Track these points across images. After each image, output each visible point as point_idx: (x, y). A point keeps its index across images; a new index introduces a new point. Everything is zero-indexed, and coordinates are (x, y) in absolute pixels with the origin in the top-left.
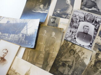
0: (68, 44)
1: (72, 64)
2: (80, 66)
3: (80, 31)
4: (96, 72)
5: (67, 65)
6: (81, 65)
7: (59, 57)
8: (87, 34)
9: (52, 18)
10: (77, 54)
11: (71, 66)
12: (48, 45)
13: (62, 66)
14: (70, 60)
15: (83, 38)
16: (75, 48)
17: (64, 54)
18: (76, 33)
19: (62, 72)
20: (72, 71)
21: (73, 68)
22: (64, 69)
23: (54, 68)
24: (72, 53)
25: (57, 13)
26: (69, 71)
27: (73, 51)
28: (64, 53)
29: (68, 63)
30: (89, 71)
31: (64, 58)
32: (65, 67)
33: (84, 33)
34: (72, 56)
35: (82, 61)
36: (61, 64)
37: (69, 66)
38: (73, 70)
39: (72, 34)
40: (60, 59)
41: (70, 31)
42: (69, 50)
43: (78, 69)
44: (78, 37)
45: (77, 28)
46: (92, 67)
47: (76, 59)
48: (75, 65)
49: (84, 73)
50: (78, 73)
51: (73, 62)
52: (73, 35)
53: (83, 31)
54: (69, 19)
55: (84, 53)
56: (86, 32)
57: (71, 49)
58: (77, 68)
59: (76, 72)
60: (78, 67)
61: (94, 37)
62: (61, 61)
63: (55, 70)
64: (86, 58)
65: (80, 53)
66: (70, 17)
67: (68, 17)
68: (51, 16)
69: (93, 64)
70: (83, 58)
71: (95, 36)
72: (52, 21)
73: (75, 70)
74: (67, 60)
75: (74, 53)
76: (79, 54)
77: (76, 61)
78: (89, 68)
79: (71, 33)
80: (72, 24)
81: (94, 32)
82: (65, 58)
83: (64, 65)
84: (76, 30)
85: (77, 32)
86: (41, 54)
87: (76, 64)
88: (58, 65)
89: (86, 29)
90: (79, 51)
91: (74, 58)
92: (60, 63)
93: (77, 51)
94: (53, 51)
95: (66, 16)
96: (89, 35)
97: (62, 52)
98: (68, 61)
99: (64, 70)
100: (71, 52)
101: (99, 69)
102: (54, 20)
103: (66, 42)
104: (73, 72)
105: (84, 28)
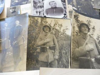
0: (37, 20)
1: (53, 44)
2: (64, 42)
3: (48, 8)
4: (86, 38)
5: (48, 47)
6: (65, 40)
7: (33, 42)
8: (56, 8)
9: (11, 9)
10: (53, 29)
11: (53, 47)
12: (15, 37)
13: (41, 52)
14: (48, 40)
15: (54, 13)
16: (47, 22)
17: (37, 36)
18: (44, 12)
19: (46, 61)
20: (58, 53)
21: (57, 47)
22: (46, 54)
23: (31, 61)
24: (47, 30)
25: (16, 3)
26: (54, 55)
27: (47, 27)
28: (37, 34)
29: (48, 44)
30: (78, 41)
31: (40, 41)
32: (47, 51)
33: (52, 8)
34: (49, 34)
35: (64, 34)
36: (38, 50)
37: (50, 48)
38: (58, 51)
39: (40, 14)
40: (34, 44)
41: (37, 12)
42: (42, 28)
43: (65, 46)
44: (47, 14)
45: (43, 7)
46: (78, 34)
47: (56, 36)
48: (58, 43)
49: (73, 45)
50: (67, 51)
51: (53, 40)
52: (42, 14)
53: (50, 7)
54: (31, 3)
55: (61, 25)
56: (54, 7)
57: (44, 25)
58: (62, 45)
59: (64, 51)
60: (63, 43)
61: (65, 8)
62: (38, 47)
63: (34, 63)
64: (67, 29)
65: (57, 26)
66: (31, 1)
67: (29, 2)
68: (9, 8)
69: (77, 31)
70: (63, 30)
71: (65, 6)
72: (12, 12)
73: (61, 49)
74: (45, 41)
75: (50, 29)
76: (57, 28)
77: (57, 38)
78: (75, 36)
79: (38, 13)
80: (36, 5)
81: (62, 3)
82: (41, 39)
83: (43, 50)
84: (43, 8)
85: (45, 10)
86: (7, 53)
87: (58, 41)
88: (35, 54)
89: (53, 4)
90: (55, 25)
91: (52, 35)
92: (36, 49)
93: (52, 25)
94: (24, 41)
95: (26, 2)
96: (59, 8)
97: (34, 34)
98: (46, 43)
99: (47, 57)
100: (45, 29)
101: (87, 34)
102: (13, 10)
103: (32, 19)
104: (60, 53)
105: (50, 4)
